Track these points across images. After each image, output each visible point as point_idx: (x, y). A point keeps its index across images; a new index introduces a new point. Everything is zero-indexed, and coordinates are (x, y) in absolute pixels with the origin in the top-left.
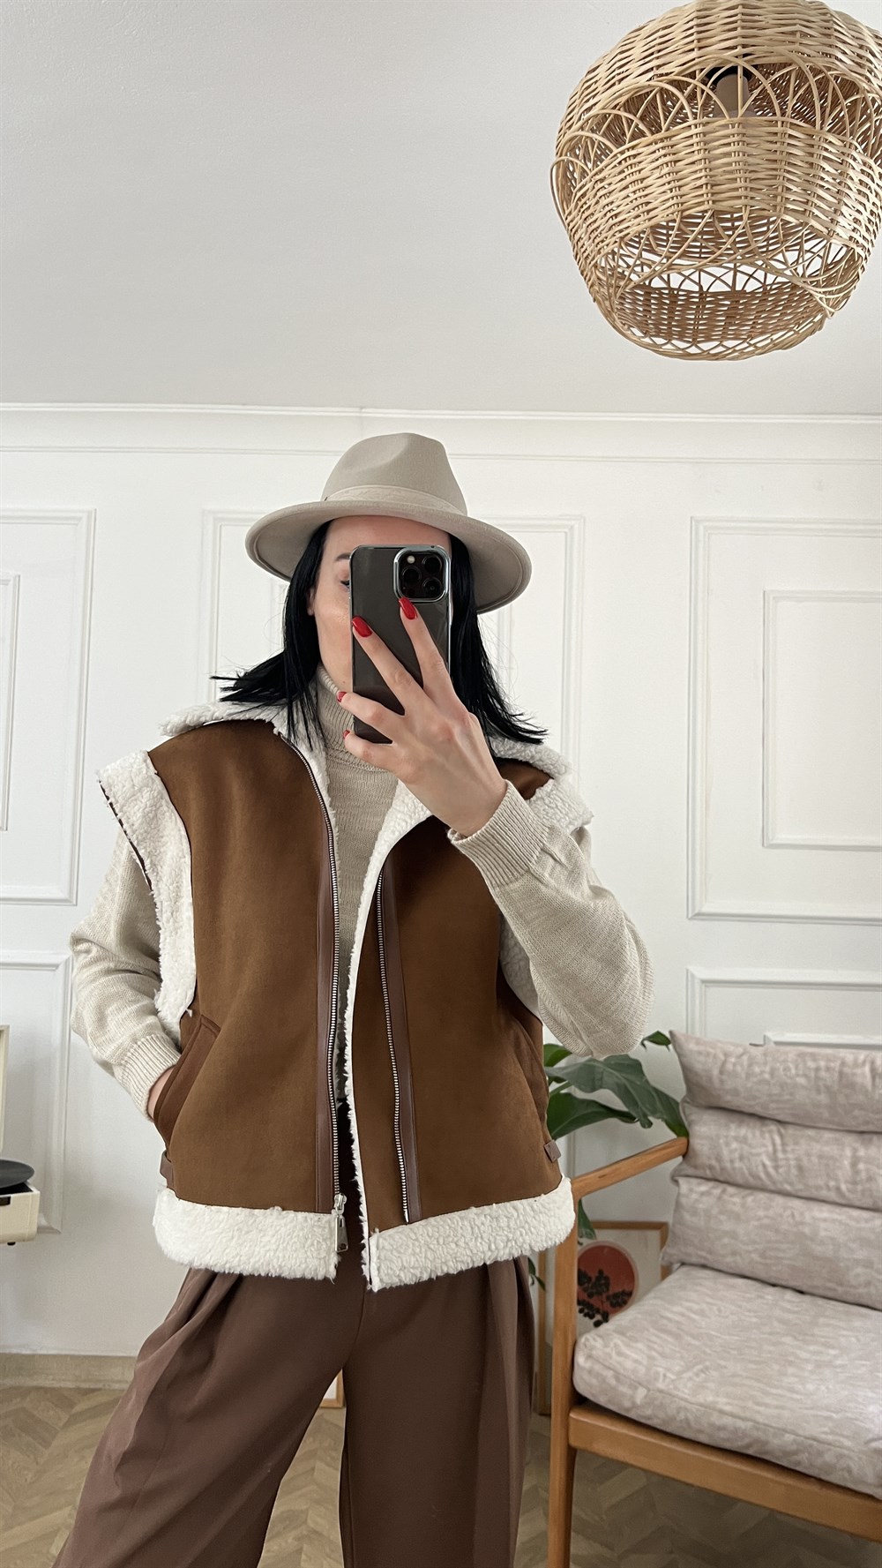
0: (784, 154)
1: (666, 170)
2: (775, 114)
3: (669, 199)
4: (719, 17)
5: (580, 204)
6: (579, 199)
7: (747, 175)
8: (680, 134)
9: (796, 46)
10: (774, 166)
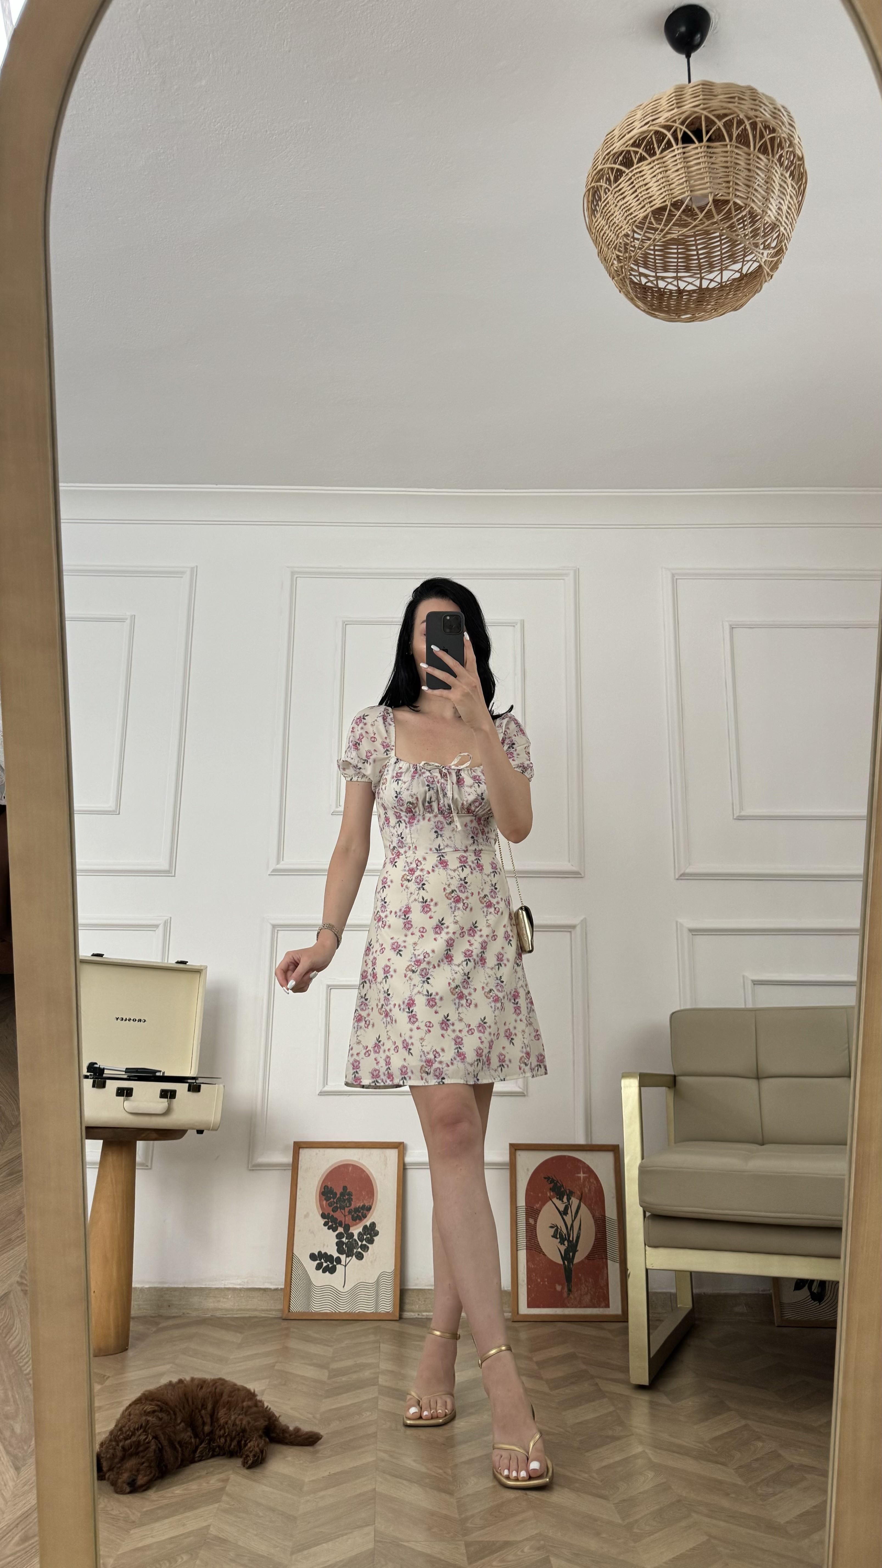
0: (733, 163)
1: (660, 176)
2: (725, 140)
3: (662, 194)
4: (689, 91)
5: (604, 211)
6: (603, 208)
7: (711, 175)
8: (668, 154)
9: (736, 104)
10: (726, 170)
